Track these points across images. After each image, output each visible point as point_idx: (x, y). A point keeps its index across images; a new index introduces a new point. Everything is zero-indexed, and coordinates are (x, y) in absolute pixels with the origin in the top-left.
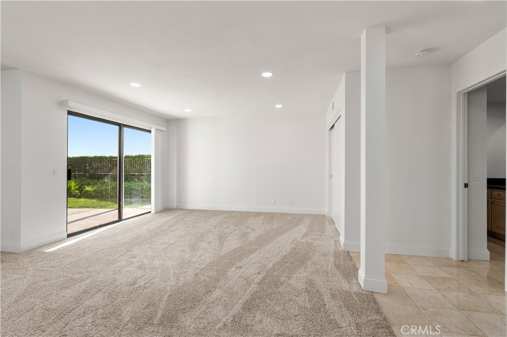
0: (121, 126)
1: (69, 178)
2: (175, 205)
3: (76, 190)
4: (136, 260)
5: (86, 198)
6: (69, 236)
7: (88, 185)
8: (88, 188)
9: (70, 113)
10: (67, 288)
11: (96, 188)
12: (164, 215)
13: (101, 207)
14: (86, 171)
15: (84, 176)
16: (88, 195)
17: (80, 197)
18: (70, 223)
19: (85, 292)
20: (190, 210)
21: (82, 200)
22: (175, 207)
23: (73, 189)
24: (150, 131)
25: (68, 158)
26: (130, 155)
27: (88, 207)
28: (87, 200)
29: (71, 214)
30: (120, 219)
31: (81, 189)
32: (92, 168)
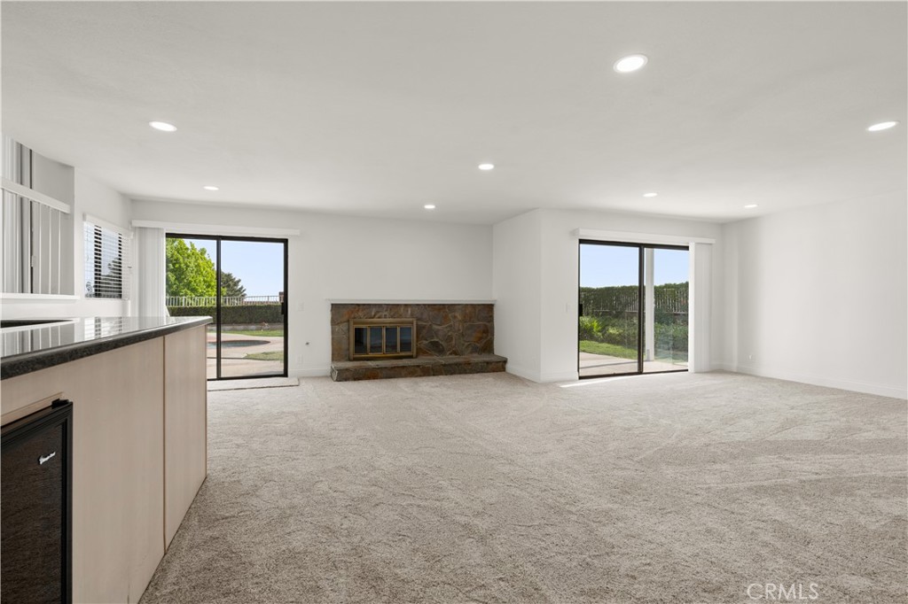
0: (641, 246)
1: (580, 314)
2: (734, 366)
3: (599, 331)
4: (640, 413)
5: (609, 343)
6: (581, 378)
7: (613, 326)
8: (612, 331)
9: (582, 241)
10: (569, 415)
11: (621, 331)
12: (708, 377)
13: (625, 356)
14: (613, 307)
15: (610, 314)
16: (611, 340)
17: (602, 341)
18: (582, 368)
19: (583, 422)
20: (763, 378)
21: (605, 345)
22: (735, 371)
23: (595, 330)
24: (687, 248)
25: (580, 290)
26: (673, 283)
27: (609, 355)
28: (609, 345)
29: (583, 360)
30: (640, 372)
31: (603, 330)
32: (620, 303)
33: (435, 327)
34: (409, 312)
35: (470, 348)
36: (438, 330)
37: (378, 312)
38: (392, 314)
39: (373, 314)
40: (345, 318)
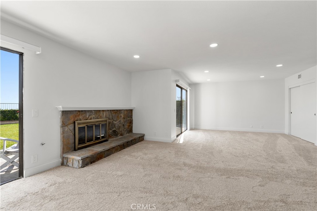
0: (182, 88)
20: (203, 130)
22: (193, 128)
33: (115, 122)
34: (105, 115)
35: (126, 132)
36: (116, 124)
37: (90, 115)
38: (97, 116)
39: (87, 117)
40: (72, 121)
